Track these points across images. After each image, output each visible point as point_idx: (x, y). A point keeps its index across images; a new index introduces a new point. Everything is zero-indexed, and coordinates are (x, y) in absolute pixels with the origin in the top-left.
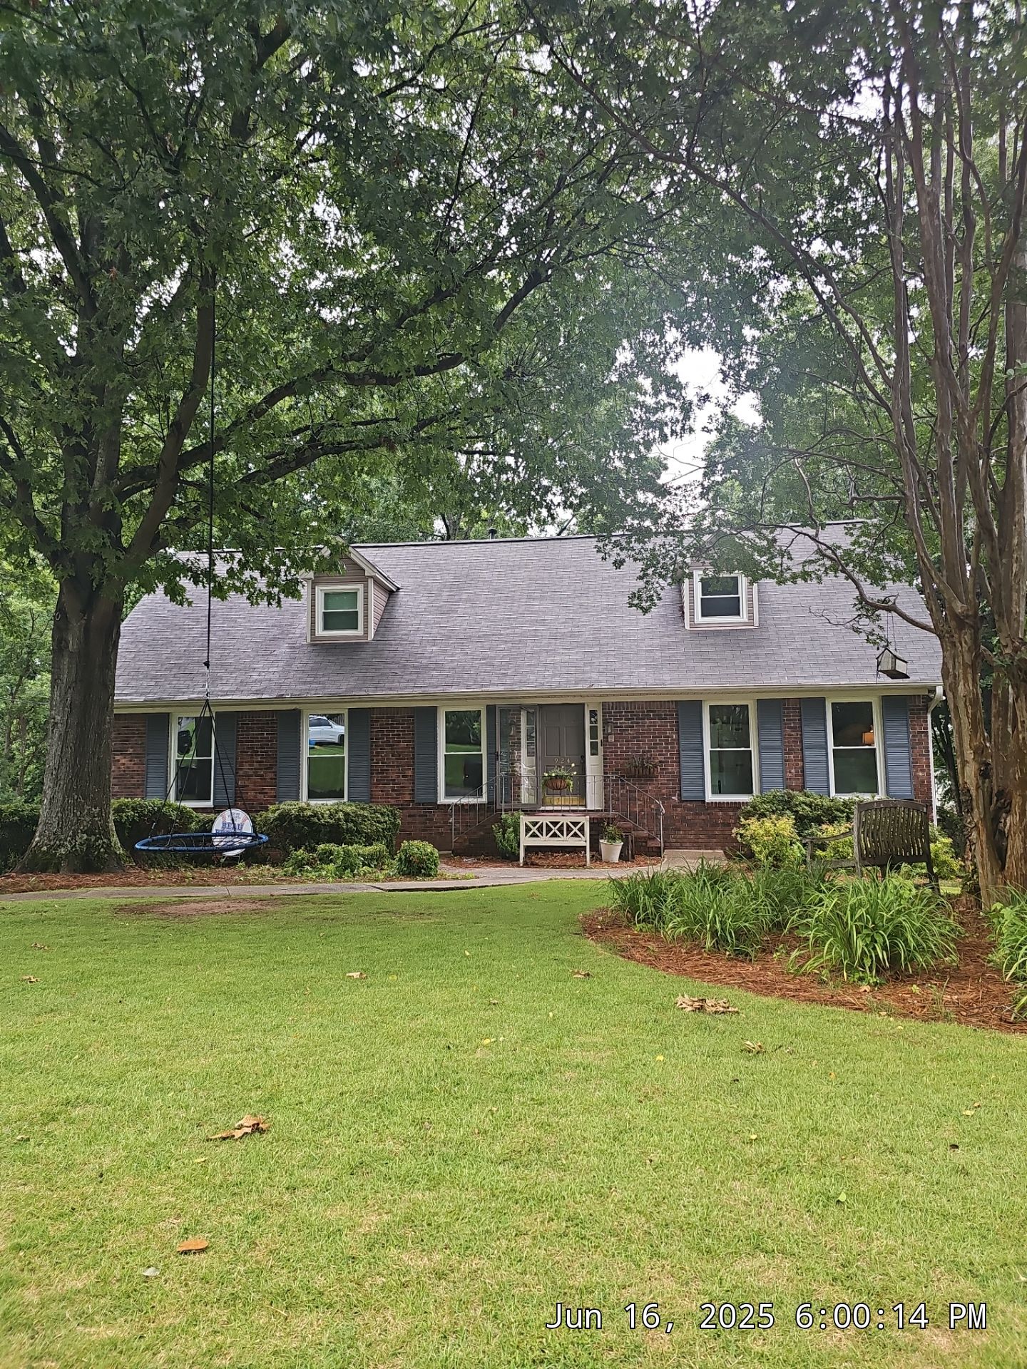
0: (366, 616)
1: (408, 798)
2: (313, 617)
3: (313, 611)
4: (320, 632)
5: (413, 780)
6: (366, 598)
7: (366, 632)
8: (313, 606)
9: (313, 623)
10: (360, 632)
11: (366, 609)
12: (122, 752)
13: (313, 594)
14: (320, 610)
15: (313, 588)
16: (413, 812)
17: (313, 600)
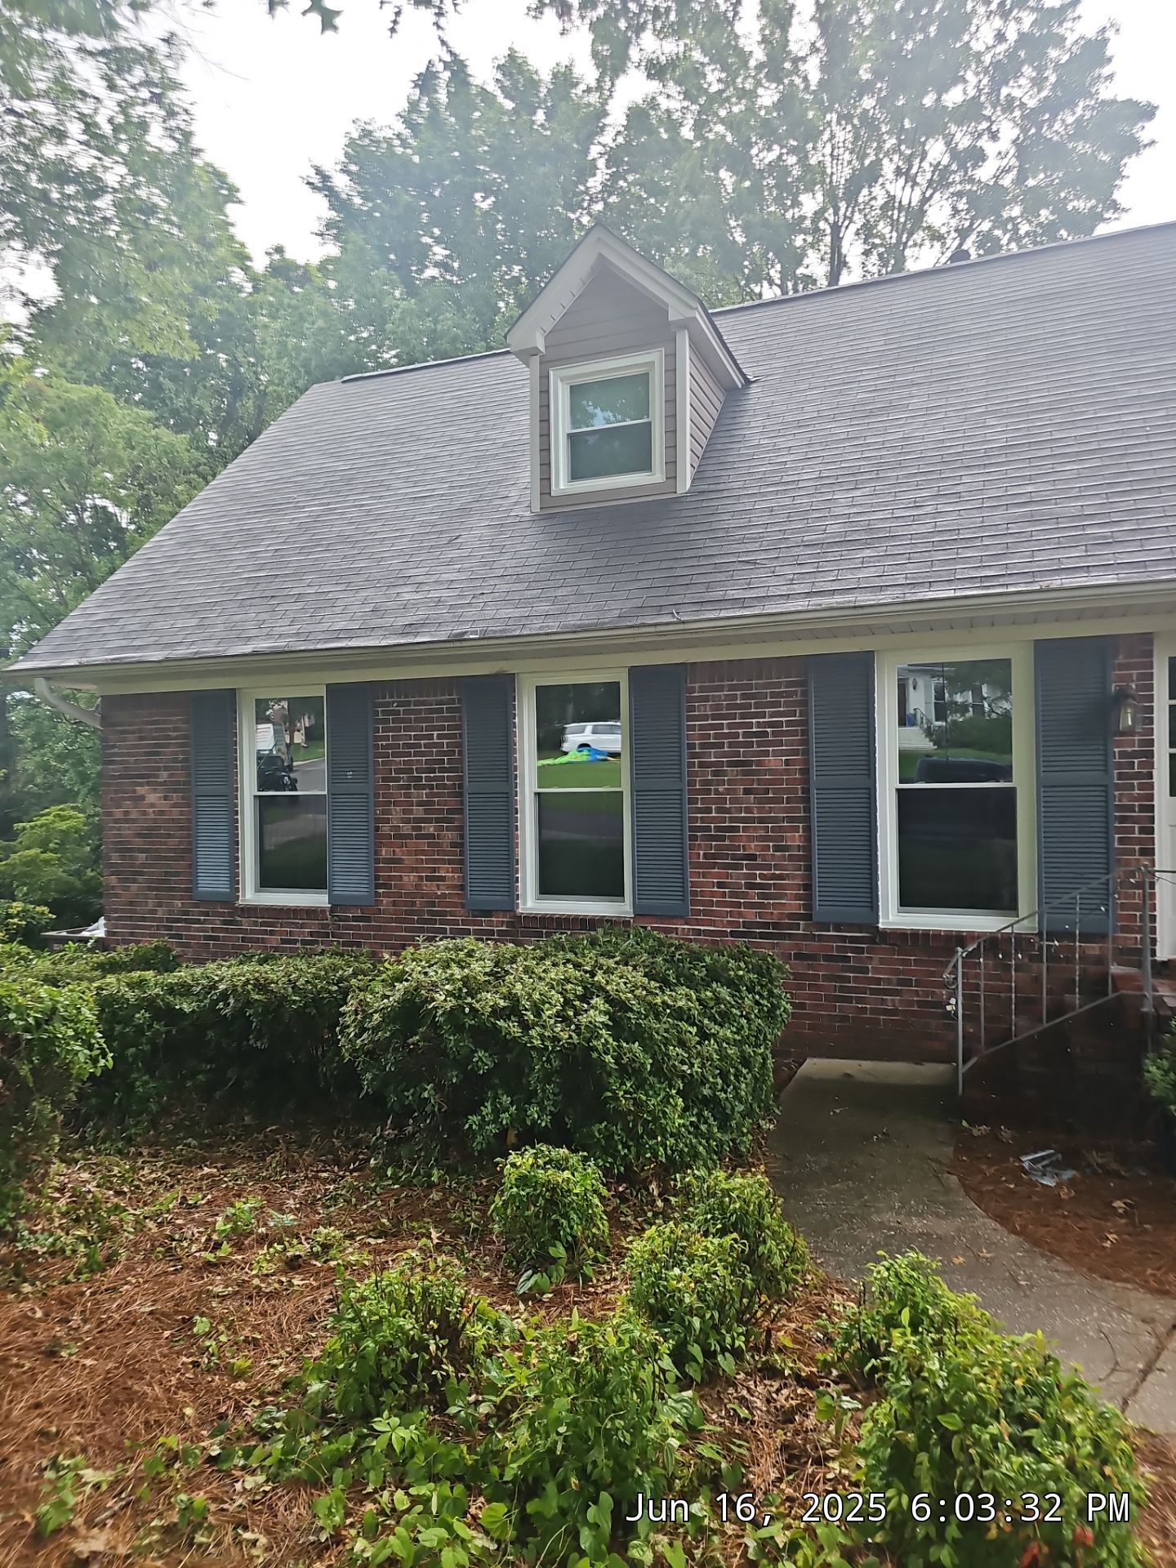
0: (672, 432)
1: (794, 905)
2: (545, 450)
3: (545, 435)
4: (562, 483)
5: (808, 858)
6: (671, 386)
7: (672, 477)
8: (545, 421)
9: (546, 465)
10: (657, 476)
11: (672, 416)
12: (147, 777)
13: (545, 392)
14: (562, 426)
15: (544, 378)
16: (809, 947)
17: (545, 407)
